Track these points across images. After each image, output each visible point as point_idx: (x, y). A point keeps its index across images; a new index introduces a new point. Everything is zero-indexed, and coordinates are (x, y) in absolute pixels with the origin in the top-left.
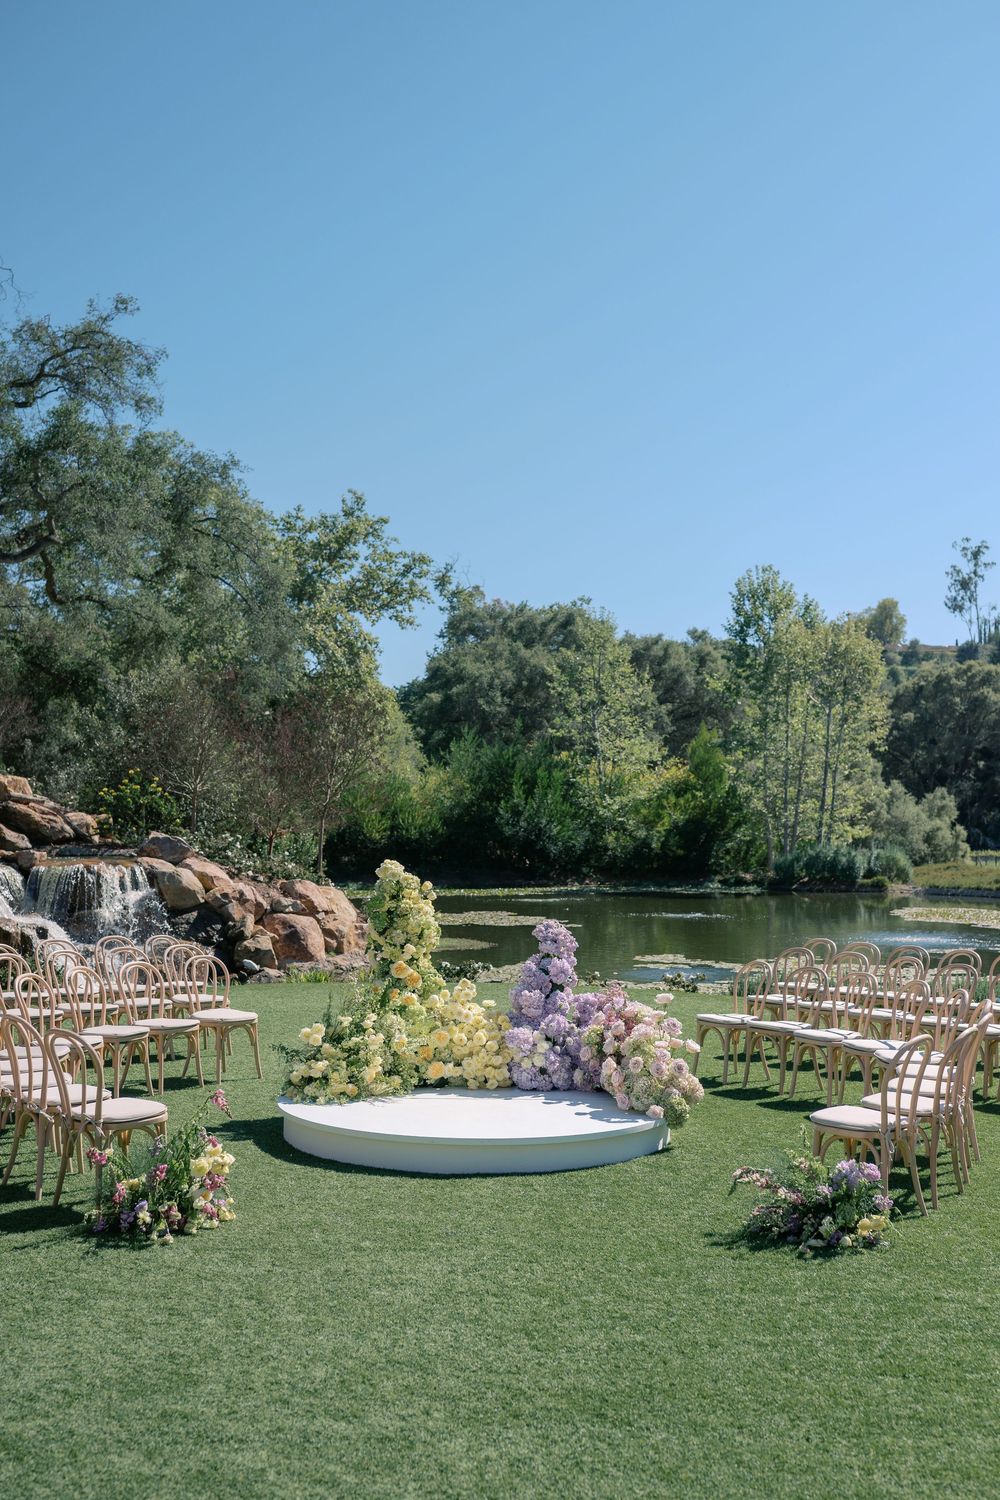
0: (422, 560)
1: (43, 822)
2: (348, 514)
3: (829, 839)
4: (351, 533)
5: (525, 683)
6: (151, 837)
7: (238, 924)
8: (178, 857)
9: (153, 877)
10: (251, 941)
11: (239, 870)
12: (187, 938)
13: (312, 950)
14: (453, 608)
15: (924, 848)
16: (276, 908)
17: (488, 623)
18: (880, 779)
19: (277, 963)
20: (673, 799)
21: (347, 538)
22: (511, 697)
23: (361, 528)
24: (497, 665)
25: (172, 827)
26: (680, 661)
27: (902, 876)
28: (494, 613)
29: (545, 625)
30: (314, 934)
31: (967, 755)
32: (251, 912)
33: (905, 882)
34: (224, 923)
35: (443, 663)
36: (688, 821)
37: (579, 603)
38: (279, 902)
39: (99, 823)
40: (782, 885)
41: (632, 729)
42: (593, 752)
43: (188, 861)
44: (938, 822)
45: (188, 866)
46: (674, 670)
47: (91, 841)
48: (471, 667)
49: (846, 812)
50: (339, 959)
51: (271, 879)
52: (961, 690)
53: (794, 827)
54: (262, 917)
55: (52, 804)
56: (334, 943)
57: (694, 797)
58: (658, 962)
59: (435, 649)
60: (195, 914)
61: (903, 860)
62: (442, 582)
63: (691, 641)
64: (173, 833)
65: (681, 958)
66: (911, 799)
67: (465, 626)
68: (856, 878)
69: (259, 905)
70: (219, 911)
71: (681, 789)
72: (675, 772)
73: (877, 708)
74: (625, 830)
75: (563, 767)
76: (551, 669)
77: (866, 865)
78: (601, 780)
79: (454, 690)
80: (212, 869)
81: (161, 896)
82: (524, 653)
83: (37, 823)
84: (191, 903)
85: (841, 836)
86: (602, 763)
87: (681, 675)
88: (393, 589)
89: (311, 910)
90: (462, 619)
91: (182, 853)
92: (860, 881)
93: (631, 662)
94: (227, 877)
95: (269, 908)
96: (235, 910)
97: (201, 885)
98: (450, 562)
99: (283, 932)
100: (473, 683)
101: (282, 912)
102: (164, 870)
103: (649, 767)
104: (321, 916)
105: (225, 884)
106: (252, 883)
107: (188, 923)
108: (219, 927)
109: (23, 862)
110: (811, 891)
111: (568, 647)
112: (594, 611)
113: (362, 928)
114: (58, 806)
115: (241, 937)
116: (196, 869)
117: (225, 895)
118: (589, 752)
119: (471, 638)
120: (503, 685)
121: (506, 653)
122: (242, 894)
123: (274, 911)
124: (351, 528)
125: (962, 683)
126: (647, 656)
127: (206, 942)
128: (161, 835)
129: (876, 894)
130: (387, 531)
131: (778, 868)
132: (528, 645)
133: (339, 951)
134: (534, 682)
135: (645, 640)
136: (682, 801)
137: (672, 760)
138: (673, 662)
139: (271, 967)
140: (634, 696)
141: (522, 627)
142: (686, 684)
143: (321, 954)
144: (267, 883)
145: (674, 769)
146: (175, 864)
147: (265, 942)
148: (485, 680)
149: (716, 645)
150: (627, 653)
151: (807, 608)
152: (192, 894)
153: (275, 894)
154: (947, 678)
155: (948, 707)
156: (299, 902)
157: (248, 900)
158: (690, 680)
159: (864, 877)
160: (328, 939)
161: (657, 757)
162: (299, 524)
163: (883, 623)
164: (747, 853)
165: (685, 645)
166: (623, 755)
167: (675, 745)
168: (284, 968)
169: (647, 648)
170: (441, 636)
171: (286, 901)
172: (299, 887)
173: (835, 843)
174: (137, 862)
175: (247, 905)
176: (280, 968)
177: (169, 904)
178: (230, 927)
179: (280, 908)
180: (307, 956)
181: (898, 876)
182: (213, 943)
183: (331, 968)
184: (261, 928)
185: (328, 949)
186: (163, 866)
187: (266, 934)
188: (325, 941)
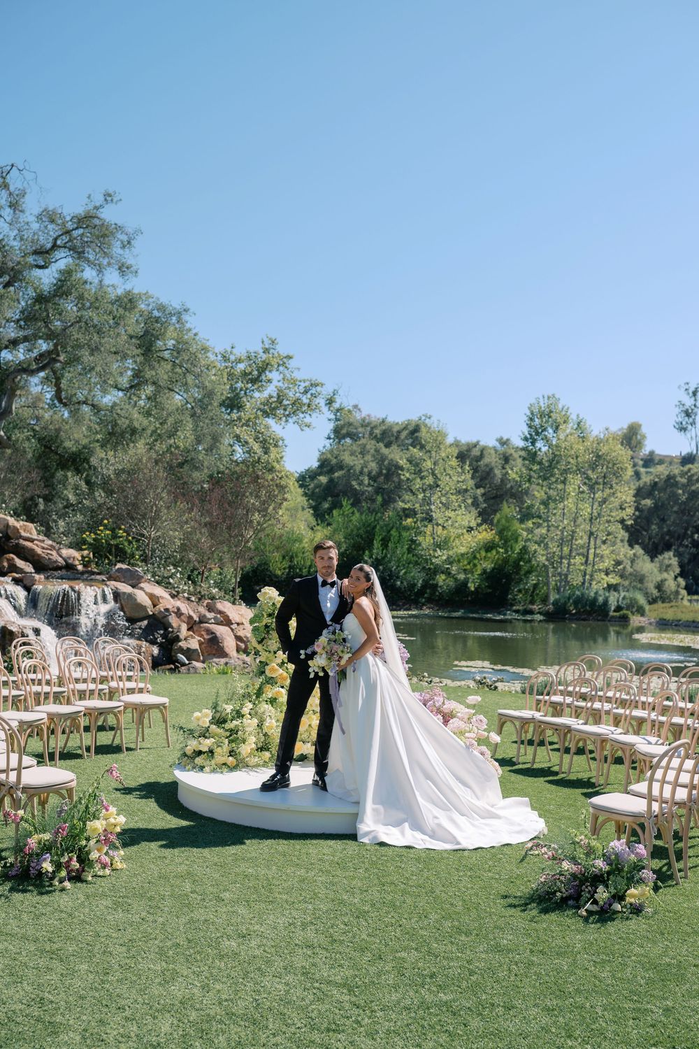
0: (317, 385)
1: (43, 555)
2: (266, 351)
3: (591, 584)
4: (268, 364)
5: (384, 471)
6: (117, 567)
7: (176, 631)
8: (135, 582)
9: (117, 596)
10: (184, 642)
11: (178, 592)
12: (139, 639)
13: (227, 650)
14: (337, 420)
15: (655, 592)
16: (203, 620)
17: (360, 430)
18: (626, 544)
19: (201, 658)
20: (483, 553)
21: (264, 368)
22: (375, 481)
23: (274, 362)
24: (366, 458)
25: (132, 561)
26: (491, 459)
27: (641, 611)
28: (364, 424)
29: (399, 432)
30: (228, 638)
31: (686, 529)
32: (185, 622)
33: (643, 615)
34: (166, 629)
35: (329, 456)
36: (493, 569)
37: (423, 418)
38: (205, 616)
39: (82, 556)
40: (558, 615)
41: (456, 504)
42: (429, 519)
43: (142, 585)
44: (665, 575)
45: (142, 589)
46: (487, 465)
47: (77, 570)
48: (347, 459)
49: (602, 566)
50: (245, 656)
51: (200, 599)
52: (683, 485)
53: (566, 576)
54: (193, 626)
55: (50, 542)
56: (243, 646)
57: (498, 552)
59: (324, 447)
60: (146, 622)
61: (642, 600)
62: (330, 402)
63: (497, 445)
64: (133, 565)
66: (647, 558)
67: (344, 431)
68: (608, 611)
69: (190, 617)
70: (162, 620)
71: (489, 547)
72: (485, 535)
73: (626, 494)
74: (450, 573)
75: (409, 529)
76: (403, 462)
77: (616, 603)
78: (434, 539)
79: (336, 474)
80: (159, 591)
81: (122, 608)
82: (385, 451)
83: (39, 555)
84: (142, 614)
85: (600, 582)
86: (435, 527)
87: (492, 469)
88: (297, 403)
89: (227, 622)
90: (342, 427)
91: (138, 579)
92: (611, 614)
93: (457, 458)
94: (169, 597)
95: (197, 619)
96: (173, 620)
97: (150, 602)
98: (336, 388)
99: (207, 637)
100: (349, 470)
101: (207, 623)
102: (125, 591)
103: (468, 531)
104: (234, 626)
105: (167, 602)
106: (186, 602)
107: (140, 628)
108: (162, 632)
109: (27, 582)
110: (578, 619)
111: (414, 447)
112: (433, 423)
114: (54, 544)
115: (177, 639)
116: (148, 591)
117: (167, 610)
118: (426, 519)
119: (348, 440)
120: (370, 473)
121: (372, 451)
122: (178, 609)
123: (201, 622)
124: (267, 361)
125: (684, 481)
126: (468, 455)
127: (153, 642)
128: (124, 566)
129: (622, 623)
130: (292, 364)
131: (555, 603)
132: (388, 445)
134: (391, 471)
135: (468, 444)
136: (489, 555)
137: (483, 527)
138: (486, 460)
139: (197, 661)
140: (458, 482)
141: (384, 433)
142: (495, 475)
143: (233, 653)
144: (197, 602)
145: (484, 533)
146: (133, 587)
147: (194, 644)
148: (358, 469)
149: (517, 449)
150: (455, 452)
151: (579, 424)
152: (144, 608)
153: (202, 610)
154: (674, 477)
155: (674, 496)
156: (219, 616)
157: (183, 614)
158: (498, 473)
159: (615, 611)
160: (239, 643)
161: (473, 524)
162: (232, 358)
163: (631, 437)
164: (533, 592)
165: (495, 448)
166: (450, 522)
167: (486, 516)
168: (207, 662)
169: (469, 450)
170: (329, 438)
171: (210, 615)
172: (220, 606)
173: (595, 586)
174: (106, 585)
175: (182, 617)
176: (203, 662)
177: (128, 615)
178: (170, 632)
179: (205, 620)
180: (224, 655)
181: (638, 611)
182: (157, 643)
183: (241, 663)
184: (191, 633)
185: (238, 650)
186: (125, 588)
187: (194, 638)
188: (237, 644)
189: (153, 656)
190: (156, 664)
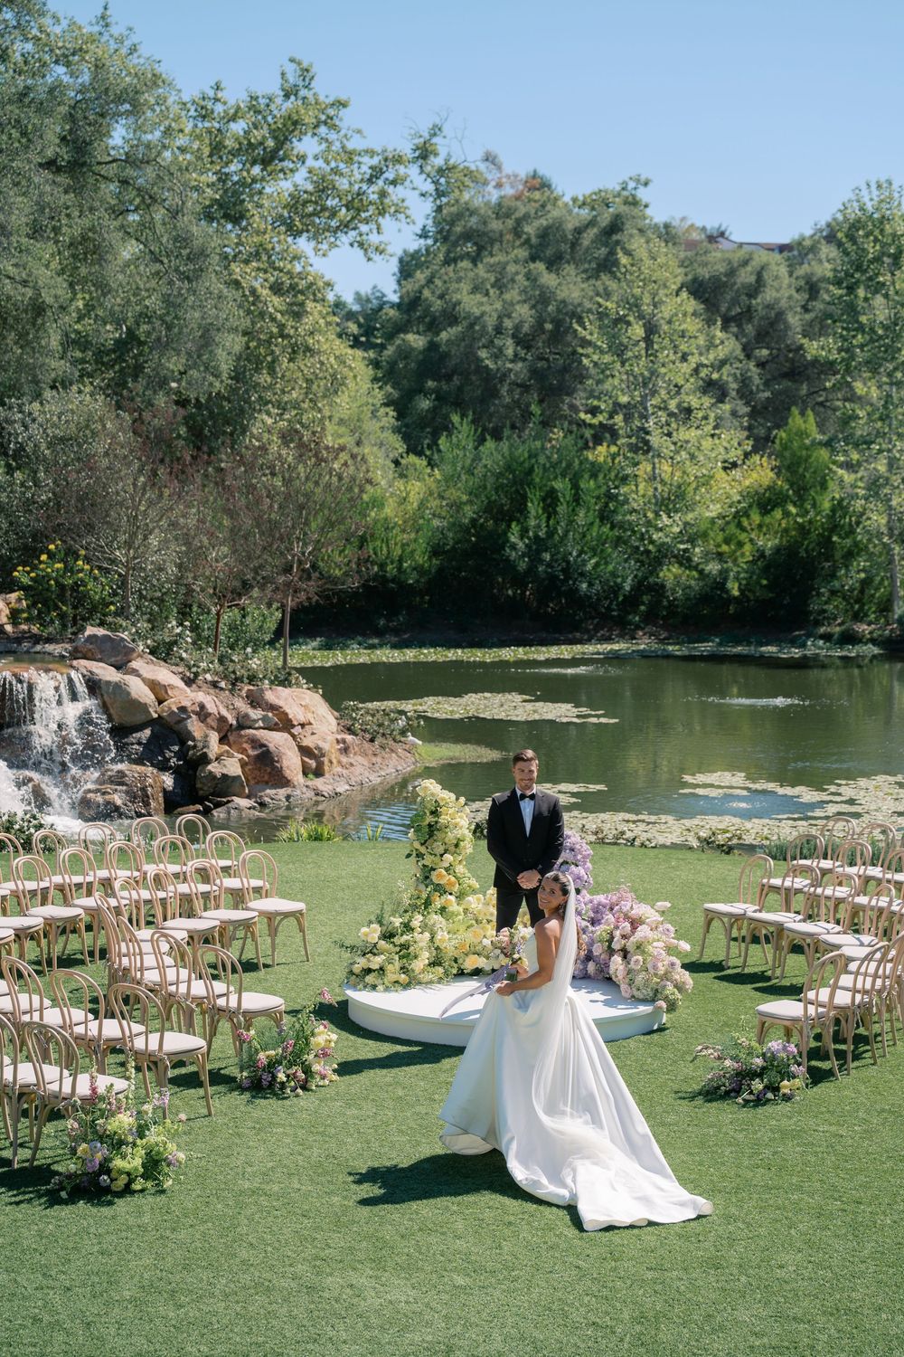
6: (87, 634)
7: (200, 745)
8: (122, 660)
9: (94, 686)
10: (216, 764)
11: (196, 674)
12: (139, 761)
13: (287, 773)
16: (243, 723)
19: (247, 791)
30: (289, 753)
32: (213, 729)
34: (182, 743)
38: (246, 716)
43: (134, 664)
45: (135, 672)
50: (319, 783)
51: (234, 685)
54: (228, 734)
56: (313, 763)
58: (712, 786)
60: (148, 732)
64: (116, 630)
65: (738, 779)
69: (222, 719)
70: (176, 728)
80: (165, 674)
81: (105, 708)
84: (140, 718)
89: (285, 724)
91: (126, 655)
94: (181, 684)
95: (234, 722)
96: (195, 727)
97: (153, 697)
99: (253, 753)
101: (250, 728)
102: (108, 678)
104: (296, 731)
105: (184, 696)
106: (212, 691)
107: (139, 743)
108: (177, 748)
113: (344, 741)
115: (204, 759)
116: (145, 675)
117: (183, 709)
122: (202, 706)
123: (241, 727)
127: (163, 767)
128: (101, 632)
133: (319, 773)
139: (241, 796)
143: (298, 778)
144: (230, 691)
146: (118, 668)
147: (233, 767)
152: (143, 707)
153: (241, 705)
156: (270, 714)
157: (210, 714)
160: (306, 759)
168: (256, 797)
171: (256, 714)
172: (270, 696)
174: (72, 667)
175: (209, 720)
176: (248, 797)
177: (117, 720)
178: (190, 748)
179: (249, 723)
180: (282, 781)
182: (171, 768)
183: (310, 794)
184: (227, 748)
185: (306, 771)
186: (106, 673)
187: (233, 756)
188: (303, 761)
189: (164, 789)
190: (172, 805)
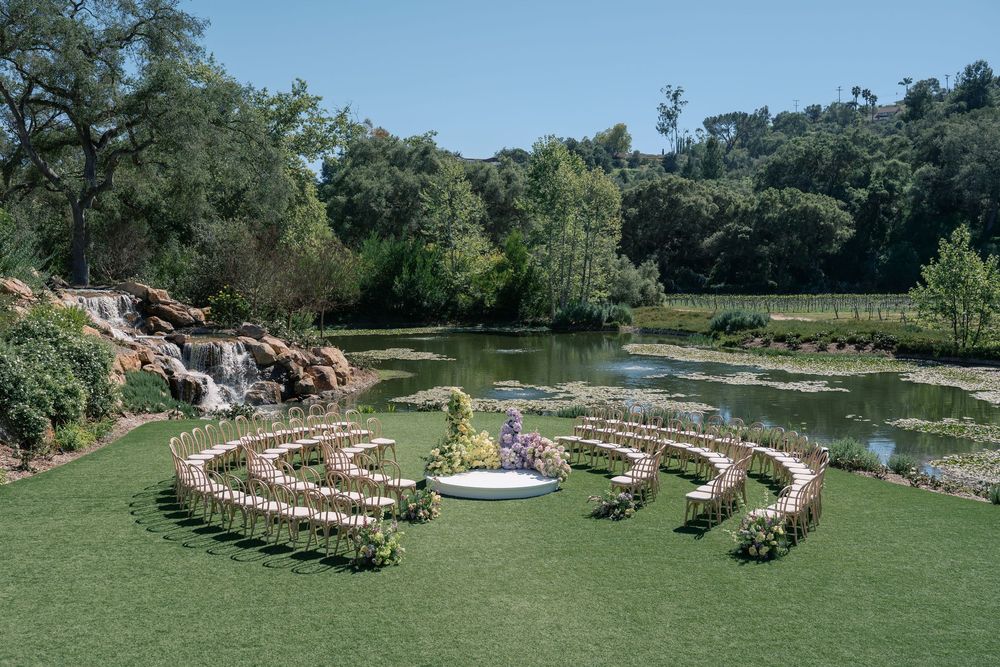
3: (587, 299)
6: (242, 325)
7: (295, 372)
8: (259, 336)
9: (248, 347)
10: (302, 381)
11: (291, 342)
12: (270, 380)
13: (331, 384)
15: (639, 297)
16: (313, 363)
19: (316, 391)
20: (496, 274)
27: (628, 320)
30: (332, 375)
32: (300, 365)
33: (629, 324)
34: (288, 371)
36: (505, 287)
38: (313, 359)
40: (560, 327)
43: (265, 338)
44: (647, 281)
45: (265, 341)
49: (595, 283)
50: (344, 387)
51: (307, 346)
53: (566, 291)
54: (307, 367)
55: (181, 304)
56: (341, 379)
57: (508, 273)
60: (272, 367)
61: (629, 311)
64: (254, 322)
66: (632, 266)
68: (602, 322)
69: (304, 361)
70: (285, 365)
71: (500, 268)
77: (607, 315)
80: (279, 343)
81: (253, 356)
83: (175, 316)
84: (270, 361)
85: (593, 297)
89: (330, 363)
91: (261, 334)
92: (604, 324)
94: (285, 347)
95: (309, 363)
96: (293, 365)
97: (274, 352)
99: (317, 375)
101: (315, 365)
102: (253, 344)
104: (334, 365)
105: (286, 350)
106: (298, 349)
107: (270, 372)
108: (285, 374)
109: (180, 341)
110: (577, 330)
115: (298, 378)
116: (270, 342)
117: (288, 357)
122: (296, 356)
123: (312, 364)
127: (280, 382)
128: (249, 324)
129: (613, 332)
131: (558, 316)
133: (344, 383)
139: (313, 394)
143: (336, 386)
144: (306, 349)
146: (258, 340)
147: (310, 381)
152: (270, 356)
153: (311, 355)
155: (656, 205)
156: (323, 359)
157: (299, 359)
159: (607, 322)
160: (338, 377)
161: (486, 248)
164: (539, 307)
168: (319, 394)
171: (318, 359)
172: (323, 351)
173: (590, 301)
174: (238, 339)
175: (298, 362)
176: (316, 394)
177: (259, 362)
178: (292, 374)
179: (315, 363)
180: (330, 387)
181: (625, 320)
182: (283, 382)
183: (341, 393)
184: (306, 373)
185: (339, 383)
186: (253, 342)
187: (309, 377)
188: (337, 379)
189: (281, 392)
190: (284, 398)
